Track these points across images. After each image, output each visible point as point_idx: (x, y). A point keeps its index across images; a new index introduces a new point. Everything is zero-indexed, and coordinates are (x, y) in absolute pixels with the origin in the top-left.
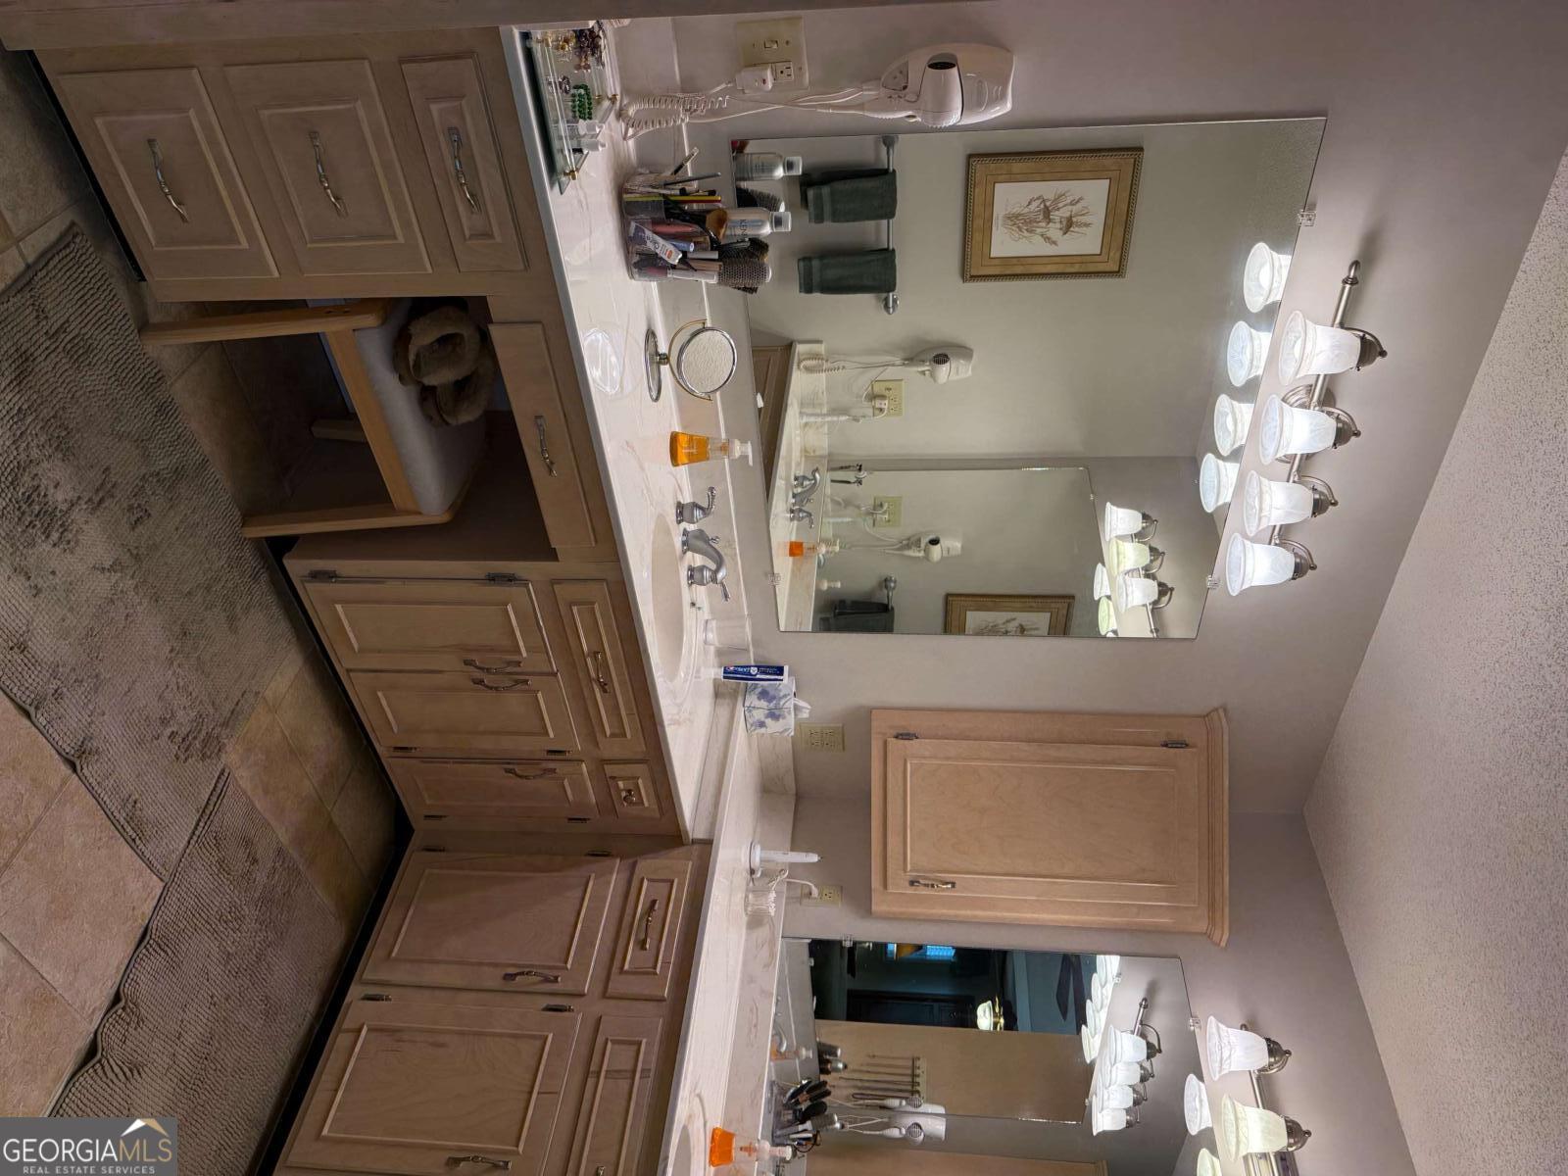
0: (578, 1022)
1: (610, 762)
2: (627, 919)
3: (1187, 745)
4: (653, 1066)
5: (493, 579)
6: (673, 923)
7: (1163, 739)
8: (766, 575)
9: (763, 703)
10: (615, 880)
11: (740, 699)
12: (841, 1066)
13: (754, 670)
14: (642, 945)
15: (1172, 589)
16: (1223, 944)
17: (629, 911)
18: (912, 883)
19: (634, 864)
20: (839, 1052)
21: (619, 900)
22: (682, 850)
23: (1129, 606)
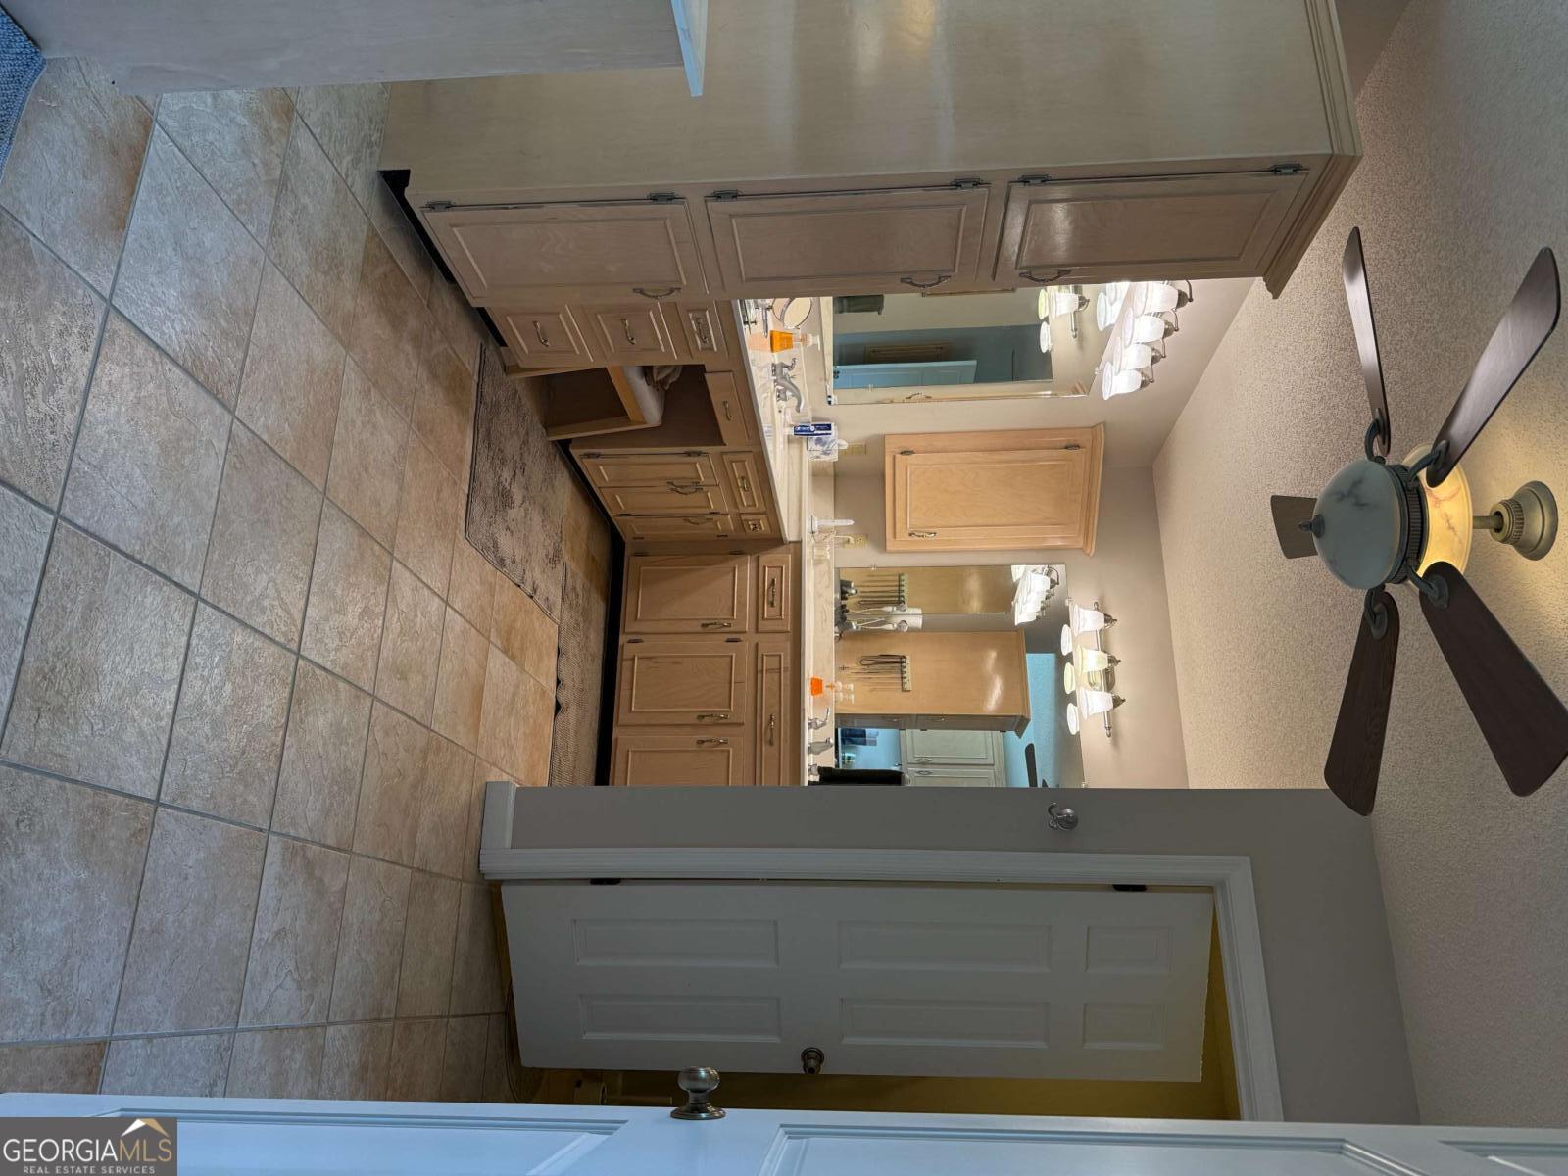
0: (747, 645)
1: (743, 514)
2: (761, 590)
3: (1078, 446)
4: (789, 666)
5: (689, 454)
6: (787, 591)
7: (1064, 444)
8: (821, 380)
9: (819, 447)
10: (749, 568)
11: (804, 444)
12: (853, 591)
13: (813, 428)
14: (772, 604)
15: (1088, 301)
16: (1091, 554)
17: (761, 585)
18: (911, 535)
19: (758, 558)
20: (852, 585)
21: (754, 582)
22: (783, 548)
23: (1058, 314)
